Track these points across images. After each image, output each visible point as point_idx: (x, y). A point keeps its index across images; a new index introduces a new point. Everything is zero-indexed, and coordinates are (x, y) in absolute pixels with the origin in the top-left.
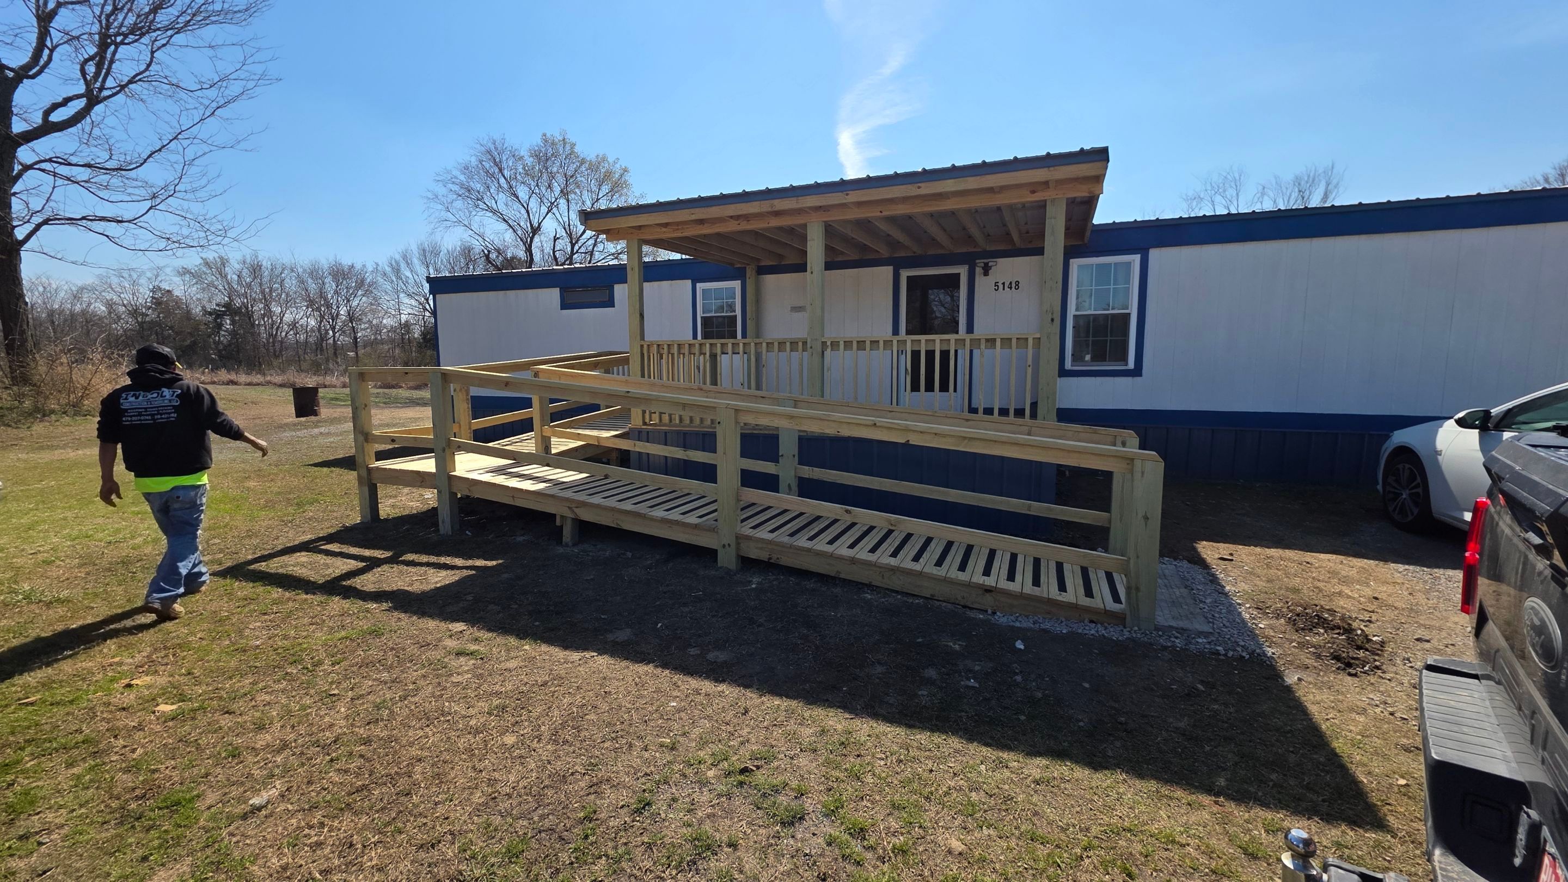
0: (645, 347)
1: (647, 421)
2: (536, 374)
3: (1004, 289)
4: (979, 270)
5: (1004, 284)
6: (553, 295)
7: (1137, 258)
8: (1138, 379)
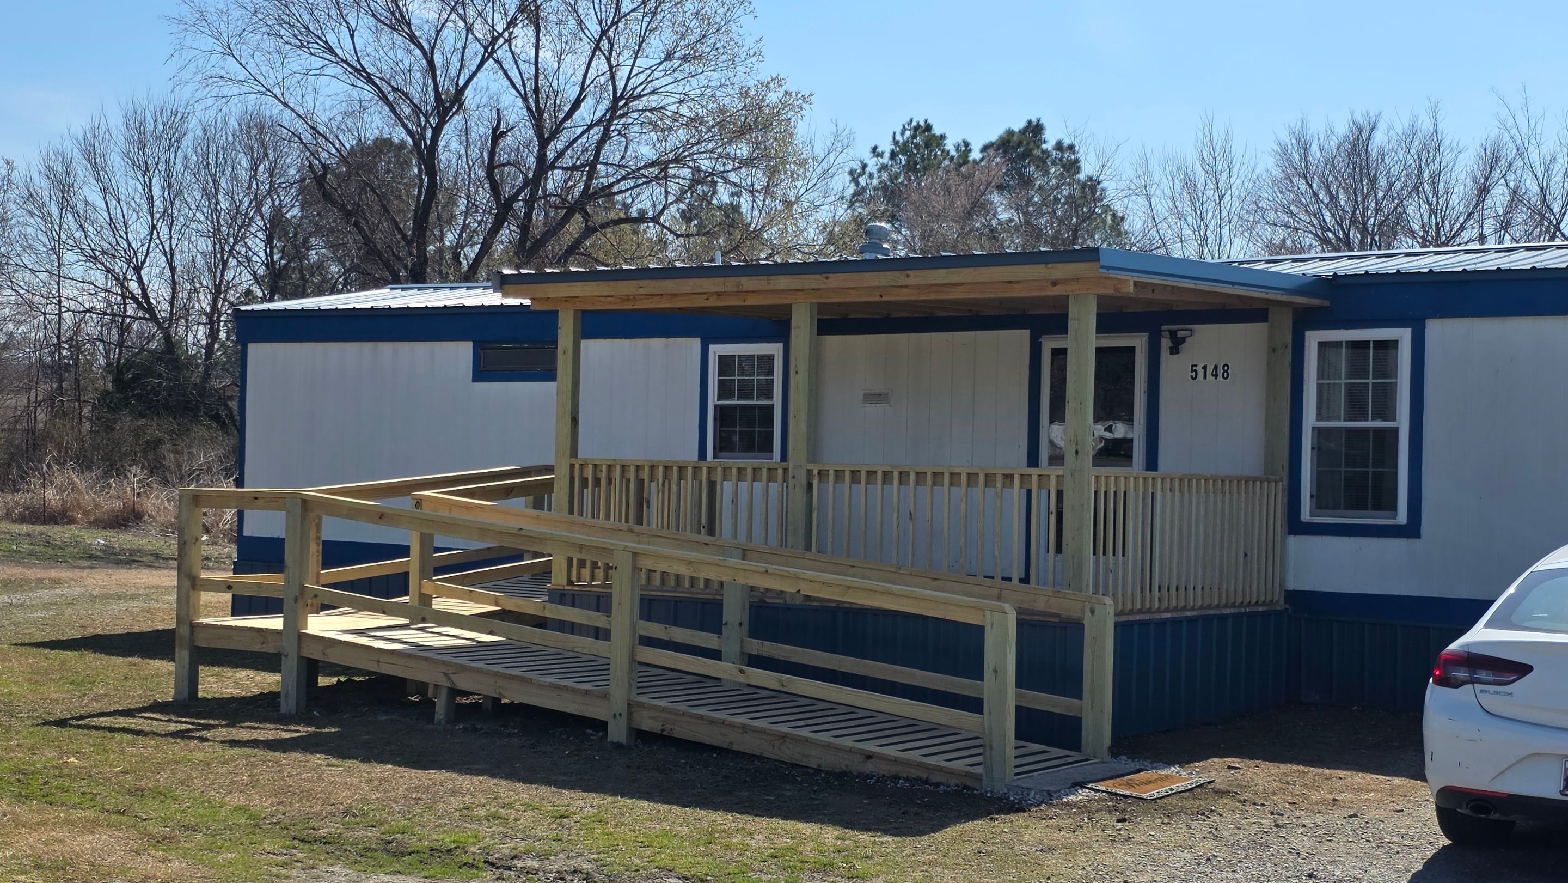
0: (577, 467)
1: (574, 578)
2: (419, 503)
3: (1205, 377)
4: (1166, 343)
5: (1205, 368)
6: (462, 352)
7: (1404, 336)
8: (1414, 542)
